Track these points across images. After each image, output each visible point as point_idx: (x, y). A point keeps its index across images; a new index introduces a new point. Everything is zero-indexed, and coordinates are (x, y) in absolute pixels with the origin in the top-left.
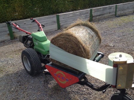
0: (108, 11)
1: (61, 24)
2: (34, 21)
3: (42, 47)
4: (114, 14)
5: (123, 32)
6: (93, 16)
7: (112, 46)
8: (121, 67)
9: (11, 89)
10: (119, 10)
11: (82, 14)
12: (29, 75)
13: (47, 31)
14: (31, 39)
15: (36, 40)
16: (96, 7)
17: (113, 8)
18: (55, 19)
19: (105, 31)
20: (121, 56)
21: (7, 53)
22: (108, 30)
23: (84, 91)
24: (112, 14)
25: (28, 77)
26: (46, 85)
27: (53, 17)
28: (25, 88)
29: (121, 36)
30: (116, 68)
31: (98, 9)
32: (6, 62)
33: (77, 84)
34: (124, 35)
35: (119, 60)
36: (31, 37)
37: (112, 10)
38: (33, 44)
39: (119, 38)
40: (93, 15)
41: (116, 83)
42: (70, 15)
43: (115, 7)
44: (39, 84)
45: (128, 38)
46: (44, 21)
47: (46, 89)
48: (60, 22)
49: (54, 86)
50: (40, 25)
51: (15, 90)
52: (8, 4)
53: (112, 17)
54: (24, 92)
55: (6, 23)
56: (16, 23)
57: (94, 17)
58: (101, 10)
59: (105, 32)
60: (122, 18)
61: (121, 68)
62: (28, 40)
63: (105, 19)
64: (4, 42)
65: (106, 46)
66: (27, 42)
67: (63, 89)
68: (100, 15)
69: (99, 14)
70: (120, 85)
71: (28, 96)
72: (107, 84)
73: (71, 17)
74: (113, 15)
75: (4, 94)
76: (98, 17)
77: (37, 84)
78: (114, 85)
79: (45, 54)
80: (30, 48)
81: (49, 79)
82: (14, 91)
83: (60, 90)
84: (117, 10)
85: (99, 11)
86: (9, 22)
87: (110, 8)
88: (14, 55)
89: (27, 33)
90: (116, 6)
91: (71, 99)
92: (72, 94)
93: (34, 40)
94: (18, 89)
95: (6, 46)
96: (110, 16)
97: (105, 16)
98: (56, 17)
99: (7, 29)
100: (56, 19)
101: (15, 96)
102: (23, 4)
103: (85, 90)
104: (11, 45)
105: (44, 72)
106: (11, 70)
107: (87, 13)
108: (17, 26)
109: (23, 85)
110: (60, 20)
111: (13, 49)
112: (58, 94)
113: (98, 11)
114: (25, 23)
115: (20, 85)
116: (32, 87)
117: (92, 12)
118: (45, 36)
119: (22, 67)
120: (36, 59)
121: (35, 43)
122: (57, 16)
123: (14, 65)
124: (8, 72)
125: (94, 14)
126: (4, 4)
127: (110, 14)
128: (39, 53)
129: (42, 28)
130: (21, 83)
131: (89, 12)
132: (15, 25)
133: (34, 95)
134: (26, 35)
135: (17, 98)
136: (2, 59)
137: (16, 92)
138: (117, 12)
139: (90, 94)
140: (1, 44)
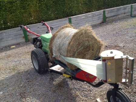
0: (123, 11)
4: (129, 14)
6: (106, 18)
7: (122, 46)
9: (20, 85)
10: (135, 10)
11: (94, 16)
12: (37, 73)
14: (40, 41)
15: (44, 41)
16: (109, 8)
17: (128, 8)
19: (118, 32)
21: (21, 54)
22: (121, 31)
23: (86, 88)
24: (127, 15)
25: (36, 75)
26: (52, 82)
27: (65, 20)
28: (33, 84)
31: (112, 10)
32: (19, 62)
33: (80, 82)
36: (40, 39)
37: (126, 11)
38: (42, 45)
39: (131, 39)
40: (107, 16)
43: (130, 7)
44: (45, 81)
46: (56, 24)
47: (51, 85)
49: (59, 83)
50: (49, 27)
51: (24, 86)
52: (24, 9)
53: (127, 18)
54: (31, 88)
57: (107, 18)
58: (115, 11)
59: (117, 33)
62: (37, 42)
63: (120, 19)
64: (19, 44)
65: (116, 46)
66: (36, 43)
67: (66, 86)
68: (114, 16)
69: (113, 15)
70: (110, 79)
71: (34, 91)
73: (83, 19)
74: (128, 15)
76: (111, 19)
77: (43, 81)
80: (39, 49)
81: (54, 77)
82: (23, 87)
83: (64, 86)
84: (133, 10)
87: (125, 9)
88: (27, 56)
91: (72, 94)
93: (42, 41)
94: (26, 85)
95: (21, 48)
96: (125, 17)
97: (120, 16)
98: (68, 19)
99: (22, 32)
101: (23, 91)
102: (38, 9)
103: (86, 87)
104: (25, 47)
105: (49, 70)
106: (22, 68)
107: (100, 14)
108: (28, 29)
109: (31, 81)
110: (72, 22)
111: (26, 50)
112: (61, 90)
113: (111, 12)
114: (38, 26)
115: (28, 82)
116: (38, 84)
117: (106, 13)
119: (32, 67)
120: (43, 58)
121: (43, 43)
124: (19, 70)
125: (107, 15)
126: (21, 9)
127: (125, 15)
130: (29, 80)
131: (102, 14)
132: (26, 28)
133: (39, 91)
134: (36, 37)
135: (25, 93)
136: (16, 59)
137: (24, 87)
138: (133, 12)
139: (91, 91)
140: (16, 46)
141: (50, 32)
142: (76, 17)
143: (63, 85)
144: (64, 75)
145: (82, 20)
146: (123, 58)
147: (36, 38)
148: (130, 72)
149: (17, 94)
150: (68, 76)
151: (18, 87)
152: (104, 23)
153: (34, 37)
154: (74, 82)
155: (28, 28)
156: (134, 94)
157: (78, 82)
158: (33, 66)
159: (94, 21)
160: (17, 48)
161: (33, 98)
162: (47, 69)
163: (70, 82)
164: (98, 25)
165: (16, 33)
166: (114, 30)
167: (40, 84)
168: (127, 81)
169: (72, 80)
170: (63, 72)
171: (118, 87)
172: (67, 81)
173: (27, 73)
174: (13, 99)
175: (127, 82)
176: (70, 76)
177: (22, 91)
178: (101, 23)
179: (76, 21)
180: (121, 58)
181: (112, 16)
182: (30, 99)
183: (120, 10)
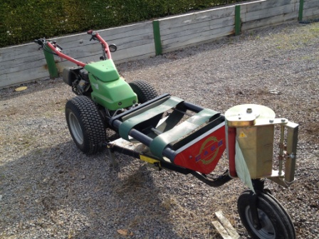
0: (281, 9)
1: (164, 43)
2: (95, 37)
3: (106, 93)
4: (296, 15)
5: (309, 61)
6: (242, 23)
7: (276, 93)
9: (42, 179)
10: (310, 8)
11: (214, 17)
12: (81, 153)
14: (86, 77)
15: (96, 78)
17: (292, 1)
18: (150, 31)
19: (268, 59)
21: (40, 106)
22: (276, 56)
23: (191, 188)
24: (291, 17)
25: (78, 156)
26: (115, 173)
27: (144, 27)
28: (71, 177)
29: (302, 70)
32: (37, 126)
33: (180, 174)
34: (310, 69)
36: (86, 72)
37: (289, 7)
38: (91, 87)
40: (244, 20)
42: (185, 22)
44: (99, 171)
46: (123, 35)
47: (114, 180)
48: (162, 39)
49: (130, 177)
50: (107, 46)
51: (51, 182)
53: (290, 25)
54: (67, 186)
55: (35, 42)
56: (54, 43)
57: (244, 25)
58: (263, 7)
59: (265, 61)
60: (314, 26)
62: (80, 80)
63: (273, 28)
64: (36, 82)
65: (262, 93)
66: (78, 83)
67: (148, 183)
68: (259, 20)
69: (257, 17)
71: (74, 194)
73: (188, 24)
74: (293, 19)
75: (27, 189)
76: (252, 26)
77: (96, 172)
79: (113, 109)
80: (83, 96)
81: (121, 162)
82: (48, 183)
83: (141, 183)
84: (304, 6)
85: (256, 10)
86: (41, 39)
87: (286, 2)
88: (56, 111)
89: (79, 65)
91: (161, 202)
92: (164, 193)
93: (91, 78)
94: (57, 180)
95: (40, 92)
96: (286, 22)
97: (273, 21)
98: (152, 25)
99: (41, 54)
100: (152, 31)
101: (49, 193)
103: (193, 186)
104: (50, 90)
105: (108, 147)
106: (46, 141)
107: (228, 15)
108: (57, 49)
109: (66, 172)
110: (161, 33)
111: (53, 98)
112: (135, 191)
113: (254, 9)
114: (81, 40)
115: (61, 172)
116: (84, 177)
117: (241, 12)
119: (69, 137)
121: (93, 84)
122: (154, 23)
123: (52, 132)
124: (39, 146)
125: (244, 18)
127: (286, 17)
128: (101, 106)
129: (110, 53)
130: (62, 168)
131: (233, 13)
132: (52, 45)
133: (86, 193)
134: (77, 68)
135: (53, 197)
136: (30, 120)
137: (52, 185)
138: (304, 11)
139: (203, 195)
140: (28, 88)
141: (109, 58)
142: (170, 20)
143: (140, 181)
144: (142, 157)
145: (185, 28)
146: (273, 123)
147: (77, 71)
148: (288, 154)
149: (36, 201)
150: (152, 161)
151: (37, 184)
152: (237, 37)
153: (73, 68)
154: (166, 175)
155: (58, 46)
156: (298, 202)
157: (175, 175)
158: (70, 135)
159: (215, 32)
160: (31, 92)
161: (72, 210)
162: (104, 144)
163: (155, 175)
164: (222, 40)
165: (27, 55)
166: (260, 53)
167: (87, 177)
168: (283, 174)
169: (160, 170)
170: (140, 152)
171: (263, 186)
172: (150, 172)
173: (58, 151)
174: (28, 212)
175: (283, 177)
176: (155, 161)
177: (47, 193)
178: (228, 36)
179: (170, 29)
180: (269, 123)
181: (255, 20)
182: (66, 211)
183: (276, 6)
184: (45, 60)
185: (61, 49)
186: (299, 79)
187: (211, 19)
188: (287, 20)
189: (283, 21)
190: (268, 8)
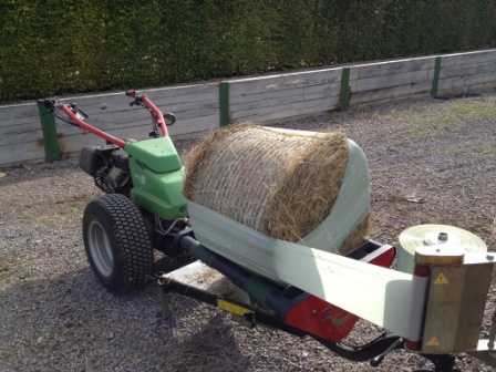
0: (408, 76)
1: (234, 116)
2: (139, 101)
3: (160, 191)
4: (429, 87)
5: (456, 155)
6: (351, 94)
7: (415, 200)
8: (442, 275)
9: (35, 338)
10: (448, 77)
11: (311, 83)
12: (104, 290)
13: (182, 138)
14: (123, 164)
15: (143, 166)
16: (364, 59)
17: (425, 66)
18: (214, 97)
19: (394, 148)
20: (443, 237)
21: (29, 207)
22: (405, 145)
23: (304, 359)
24: (422, 89)
25: (99, 296)
26: (166, 329)
27: (206, 91)
28: (89, 335)
29: (449, 168)
30: (423, 280)
31: (371, 69)
34: (461, 166)
35: (438, 251)
36: (123, 154)
37: (420, 75)
38: (131, 179)
39: (442, 175)
40: (353, 90)
41: (422, 335)
42: (268, 87)
43: (433, 65)
45: (474, 175)
46: (172, 101)
47: (165, 343)
48: (231, 109)
49: (196, 336)
51: (52, 344)
52: (48, 36)
53: (422, 100)
54: (82, 352)
56: (73, 106)
57: (353, 96)
58: (382, 73)
59: (390, 151)
60: (456, 104)
61: (440, 280)
62: (110, 167)
63: (396, 103)
64: (21, 167)
65: (393, 199)
66: (107, 172)
68: (376, 91)
69: (374, 86)
71: (96, 368)
72: (388, 336)
73: (272, 91)
74: (424, 92)
76: (366, 98)
77: (132, 327)
78: (414, 338)
79: (169, 218)
80: (118, 195)
81: (175, 309)
82: (47, 346)
83: (216, 349)
84: (441, 75)
85: (373, 76)
87: (416, 67)
88: (56, 216)
89: (109, 142)
90: (438, 60)
92: (257, 367)
93: (133, 165)
94: (62, 339)
95: (27, 184)
96: (414, 96)
98: (218, 89)
99: (36, 123)
100: (218, 97)
101: (48, 364)
102: (103, 41)
103: (305, 354)
104: (46, 180)
105: (159, 283)
106: (40, 268)
107: (331, 81)
108: (78, 116)
109: (79, 325)
110: (232, 100)
111: (52, 193)
113: (370, 74)
114: (104, 105)
115: (69, 326)
116: (111, 335)
117: (351, 77)
118: (176, 153)
119: (82, 262)
120: (135, 234)
121: (135, 175)
122: (221, 85)
123: (50, 252)
124: (28, 275)
125: (354, 86)
126: (35, 36)
127: (415, 89)
128: (147, 212)
129: (165, 127)
131: (340, 79)
132: (69, 110)
133: (117, 365)
134: (106, 147)
136: (11, 229)
137: (54, 348)
138: (440, 82)
140: (8, 175)
141: (164, 135)
144: (221, 303)
145: (270, 95)
151: (26, 346)
152: (343, 114)
153: (99, 148)
154: (257, 334)
157: (272, 334)
158: (85, 259)
159: (310, 104)
160: (11, 182)
162: (152, 278)
163: (239, 334)
164: (321, 116)
165: (11, 122)
166: (380, 139)
167: (118, 336)
169: (253, 326)
170: (219, 294)
172: (229, 327)
173: (62, 286)
175: (495, 352)
176: (247, 311)
177: (45, 365)
178: (330, 111)
179: (244, 95)
181: (369, 91)
183: (401, 72)
184: (41, 132)
185: (86, 116)
186: (447, 181)
187: (307, 84)
188: (416, 93)
189: (410, 94)
190: (390, 74)
